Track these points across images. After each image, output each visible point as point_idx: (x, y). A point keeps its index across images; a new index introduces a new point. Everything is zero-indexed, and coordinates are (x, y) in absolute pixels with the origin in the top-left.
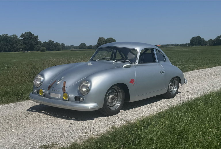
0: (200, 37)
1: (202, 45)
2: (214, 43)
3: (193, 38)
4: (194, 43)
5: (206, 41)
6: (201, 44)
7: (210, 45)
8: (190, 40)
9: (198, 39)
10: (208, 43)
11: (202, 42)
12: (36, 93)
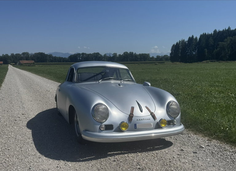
12: (104, 130)
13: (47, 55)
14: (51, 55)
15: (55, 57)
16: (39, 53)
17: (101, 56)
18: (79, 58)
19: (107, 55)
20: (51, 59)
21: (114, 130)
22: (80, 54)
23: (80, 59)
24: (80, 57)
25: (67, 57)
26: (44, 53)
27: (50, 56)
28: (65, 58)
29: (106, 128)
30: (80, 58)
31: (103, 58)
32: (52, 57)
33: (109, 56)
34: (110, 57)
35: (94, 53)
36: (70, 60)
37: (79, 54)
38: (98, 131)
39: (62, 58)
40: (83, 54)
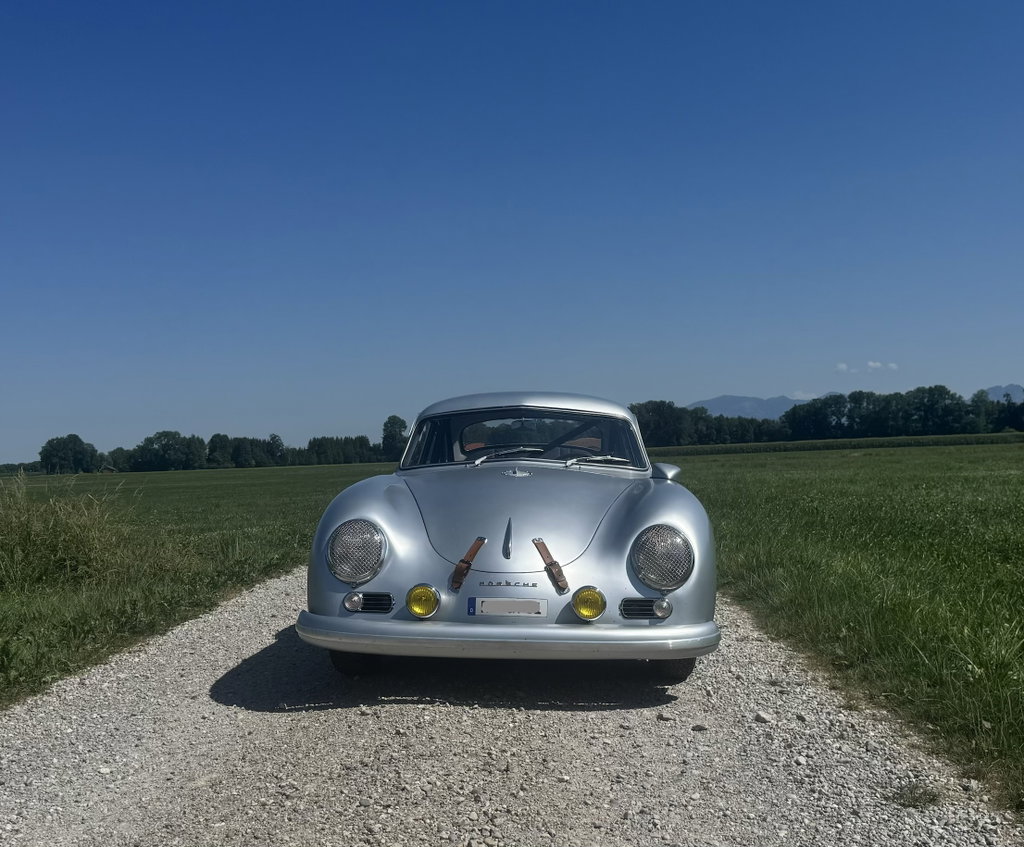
0: (80, 440)
1: (86, 470)
2: (133, 461)
3: (50, 443)
4: (55, 460)
5: (102, 455)
6: (85, 466)
7: (121, 470)
8: (40, 450)
9: (70, 446)
10: (110, 460)
11: (89, 459)
12: (357, 612)
13: (683, 410)
14: (703, 410)
15: (720, 419)
16: (650, 402)
17: (958, 402)
18: (834, 420)
19: (993, 398)
20: (702, 427)
21: (393, 612)
22: (841, 397)
23: (840, 425)
24: (840, 414)
25: (775, 415)
26: (670, 406)
27: (698, 414)
28: (765, 421)
29: (364, 604)
30: (844, 420)
31: (968, 413)
32: (707, 420)
33: (1003, 401)
34: (1011, 405)
35: (920, 390)
36: (790, 432)
37: (836, 401)
38: (338, 611)
39: (752, 421)
40: (857, 397)
